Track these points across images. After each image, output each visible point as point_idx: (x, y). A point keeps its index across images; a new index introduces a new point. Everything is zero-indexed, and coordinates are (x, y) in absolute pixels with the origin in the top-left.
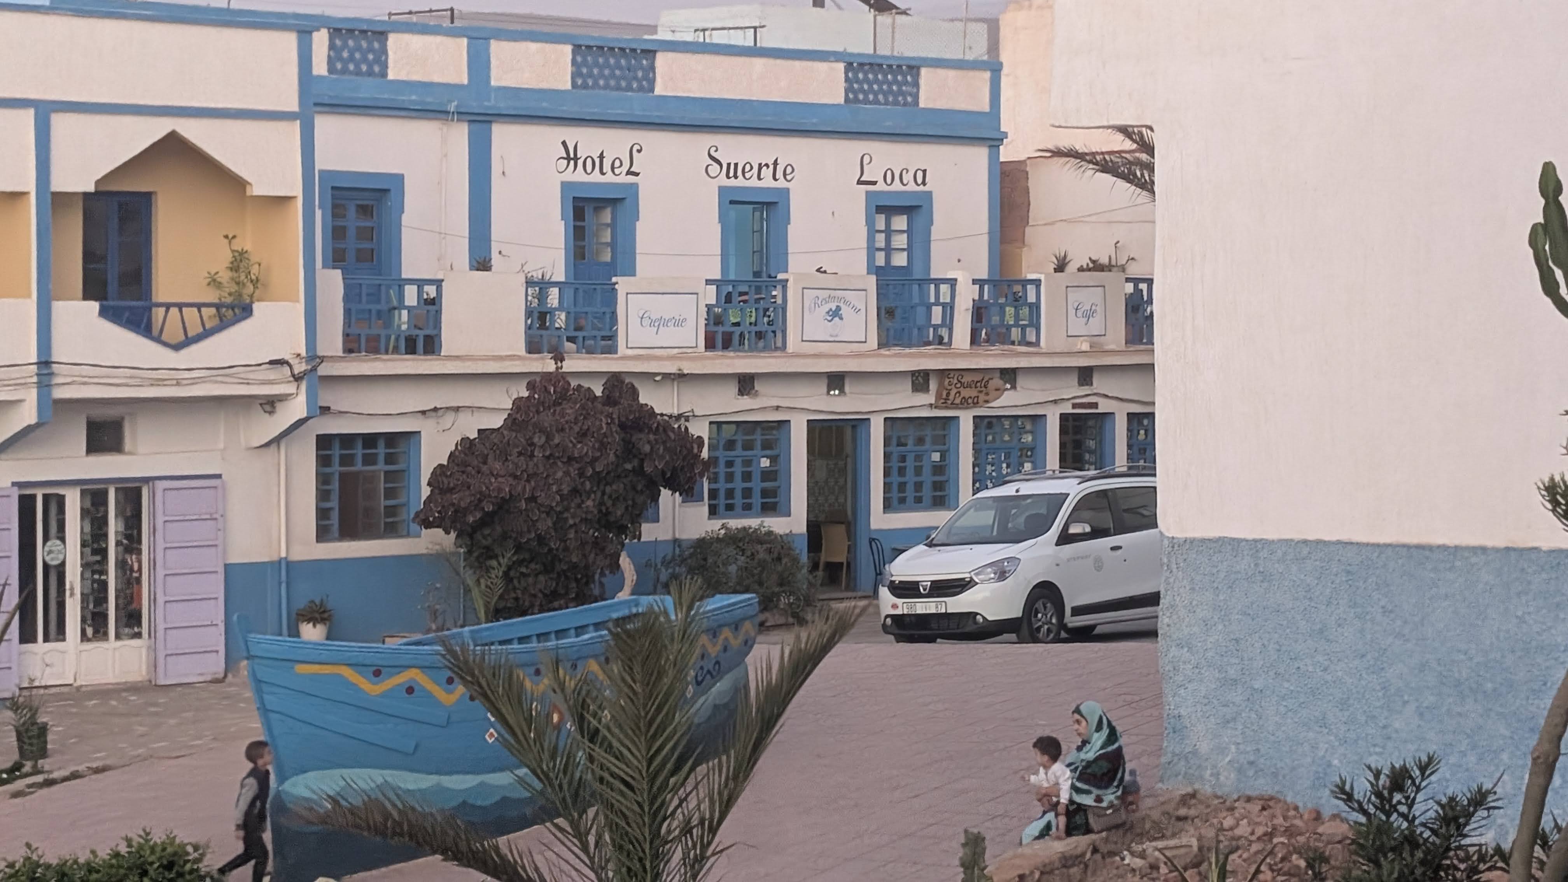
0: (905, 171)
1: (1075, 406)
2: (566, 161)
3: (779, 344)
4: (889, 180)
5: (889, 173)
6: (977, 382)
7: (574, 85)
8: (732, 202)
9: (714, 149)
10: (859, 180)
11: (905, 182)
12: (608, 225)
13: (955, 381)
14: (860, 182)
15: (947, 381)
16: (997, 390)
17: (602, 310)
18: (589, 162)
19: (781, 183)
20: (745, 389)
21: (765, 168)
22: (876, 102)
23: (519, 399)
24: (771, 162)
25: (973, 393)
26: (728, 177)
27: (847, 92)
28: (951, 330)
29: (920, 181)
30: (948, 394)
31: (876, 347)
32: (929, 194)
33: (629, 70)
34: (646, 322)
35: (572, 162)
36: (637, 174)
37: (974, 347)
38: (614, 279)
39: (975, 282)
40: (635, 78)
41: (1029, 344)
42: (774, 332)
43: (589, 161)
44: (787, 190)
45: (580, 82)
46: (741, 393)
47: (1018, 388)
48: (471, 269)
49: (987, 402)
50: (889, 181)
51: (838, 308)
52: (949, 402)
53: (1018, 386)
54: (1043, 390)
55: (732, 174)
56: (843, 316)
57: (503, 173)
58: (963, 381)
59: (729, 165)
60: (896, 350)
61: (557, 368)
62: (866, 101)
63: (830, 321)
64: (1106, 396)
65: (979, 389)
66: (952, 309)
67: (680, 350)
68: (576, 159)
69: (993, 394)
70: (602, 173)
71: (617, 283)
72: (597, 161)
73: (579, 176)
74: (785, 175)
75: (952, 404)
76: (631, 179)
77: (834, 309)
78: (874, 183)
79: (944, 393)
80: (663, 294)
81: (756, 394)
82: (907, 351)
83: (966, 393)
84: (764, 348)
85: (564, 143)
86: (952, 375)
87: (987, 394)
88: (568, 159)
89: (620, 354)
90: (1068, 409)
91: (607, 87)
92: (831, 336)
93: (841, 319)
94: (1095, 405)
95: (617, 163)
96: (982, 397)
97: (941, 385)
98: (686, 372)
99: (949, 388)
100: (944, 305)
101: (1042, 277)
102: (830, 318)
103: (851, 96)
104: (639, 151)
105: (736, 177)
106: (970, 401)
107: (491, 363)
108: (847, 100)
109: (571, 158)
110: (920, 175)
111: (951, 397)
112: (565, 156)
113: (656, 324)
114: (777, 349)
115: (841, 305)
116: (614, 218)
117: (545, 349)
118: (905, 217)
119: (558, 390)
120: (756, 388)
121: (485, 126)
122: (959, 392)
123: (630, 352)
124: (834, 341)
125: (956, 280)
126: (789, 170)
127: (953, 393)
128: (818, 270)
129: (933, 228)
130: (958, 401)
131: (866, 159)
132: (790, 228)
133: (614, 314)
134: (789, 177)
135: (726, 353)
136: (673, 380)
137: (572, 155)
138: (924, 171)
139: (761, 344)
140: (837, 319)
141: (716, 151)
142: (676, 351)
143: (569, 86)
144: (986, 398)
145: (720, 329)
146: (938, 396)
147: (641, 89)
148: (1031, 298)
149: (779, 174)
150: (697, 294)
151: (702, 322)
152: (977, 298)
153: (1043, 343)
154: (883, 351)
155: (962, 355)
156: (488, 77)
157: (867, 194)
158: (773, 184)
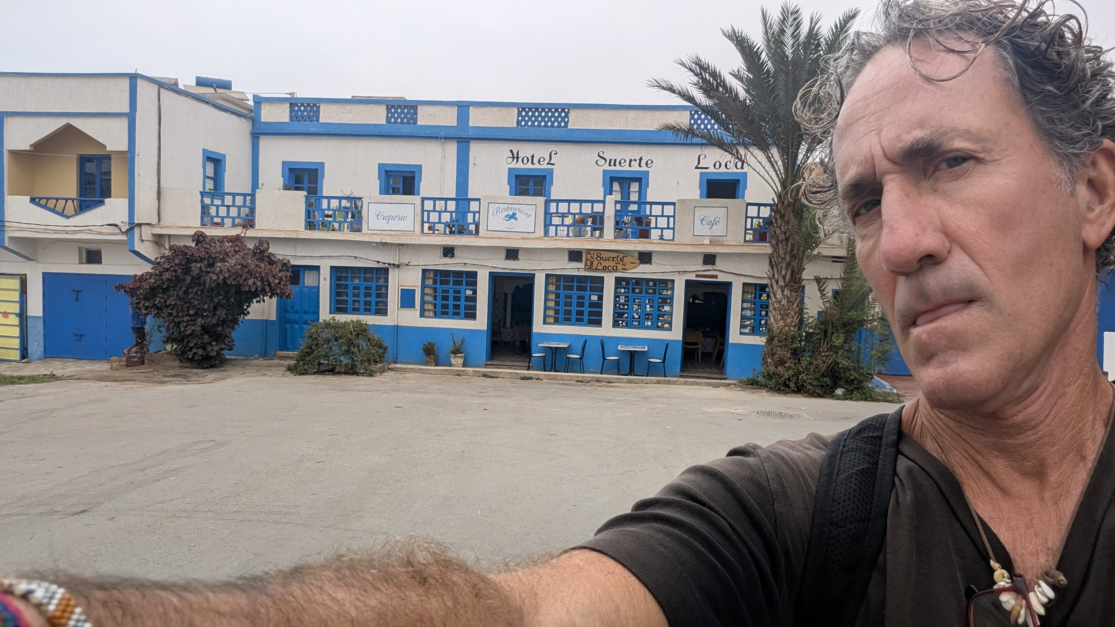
0: (729, 162)
1: (697, 276)
2: (512, 159)
3: (474, 233)
4: (717, 167)
5: (717, 163)
6: (614, 257)
7: (519, 125)
8: (611, 177)
10: (696, 167)
11: (729, 167)
13: (596, 256)
15: (589, 256)
16: (634, 263)
19: (644, 168)
20: (447, 254)
21: (634, 161)
24: (638, 159)
25: (613, 264)
26: (610, 165)
27: (690, 120)
29: (739, 167)
30: (592, 263)
31: (542, 236)
32: (746, 174)
34: (380, 217)
35: (515, 159)
36: (553, 164)
37: (618, 240)
40: (557, 121)
43: (525, 159)
44: (648, 172)
45: (523, 123)
46: (444, 255)
51: (514, 214)
53: (652, 261)
54: (671, 265)
57: (474, 164)
59: (611, 160)
60: (556, 238)
63: (508, 221)
64: (725, 272)
65: (616, 262)
67: (403, 232)
68: (518, 158)
69: (630, 265)
70: (532, 163)
72: (530, 159)
73: (520, 165)
74: (646, 164)
75: (596, 269)
76: (550, 166)
77: (511, 214)
78: (707, 168)
79: (589, 263)
81: (455, 257)
82: (564, 238)
83: (607, 264)
85: (511, 151)
89: (363, 232)
90: (692, 277)
91: (539, 126)
92: (509, 228)
94: (716, 277)
95: (542, 159)
97: (586, 258)
102: (508, 219)
104: (555, 154)
105: (615, 165)
106: (611, 268)
110: (739, 164)
111: (594, 265)
112: (511, 156)
113: (387, 219)
114: (471, 234)
120: (455, 253)
121: (466, 144)
123: (370, 232)
124: (511, 231)
126: (649, 162)
129: (746, 191)
130: (601, 268)
131: (702, 157)
132: (649, 190)
134: (649, 166)
137: (515, 156)
140: (513, 219)
141: (603, 153)
142: (400, 232)
143: (516, 126)
144: (624, 267)
146: (586, 264)
147: (560, 126)
149: (643, 164)
153: (676, 239)
154: (546, 238)
156: (468, 122)
157: (701, 174)
158: (639, 169)
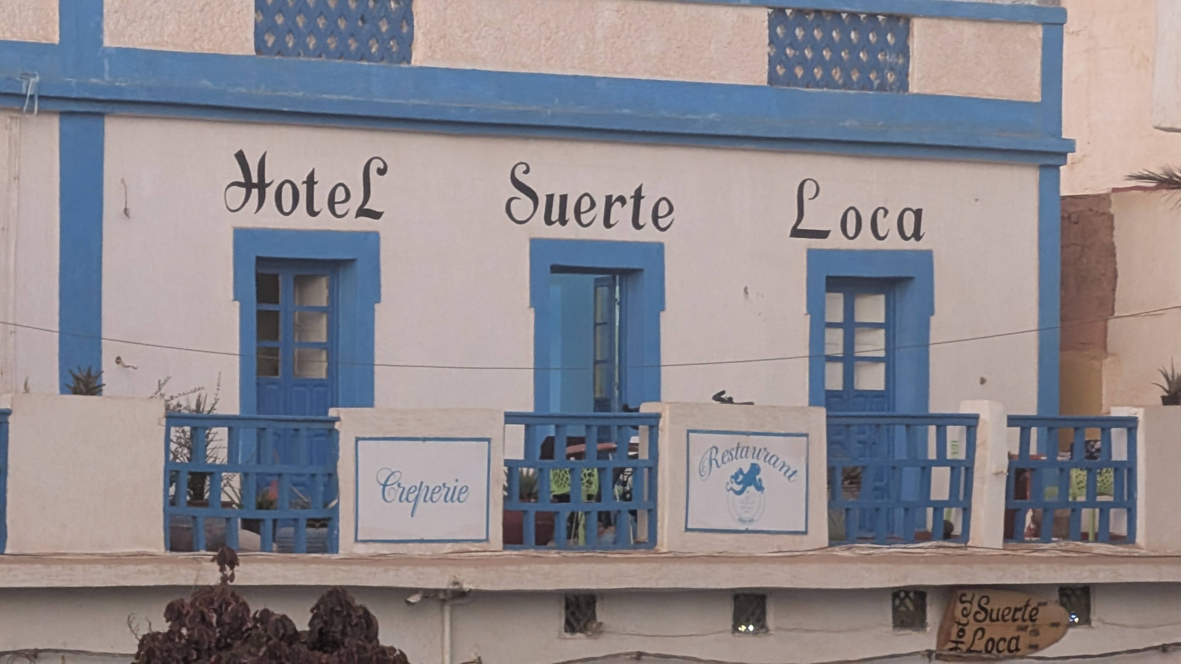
0: (881, 212)
2: (244, 190)
3: (643, 535)
4: (851, 229)
5: (852, 215)
6: (1017, 610)
7: (260, 47)
8: (556, 269)
9: (524, 168)
10: (795, 228)
11: (882, 234)
12: (321, 310)
13: (976, 608)
14: (796, 233)
15: (960, 607)
16: (1055, 625)
17: (313, 470)
18: (287, 192)
20: (578, 621)
21: (618, 204)
22: (828, 82)
23: (153, 637)
24: (629, 193)
25: (1008, 630)
26: (549, 221)
27: (772, 62)
28: (967, 511)
29: (909, 230)
30: (962, 632)
31: (825, 542)
32: (927, 256)
33: (363, 19)
34: (392, 493)
35: (255, 192)
36: (376, 215)
37: (1012, 544)
38: (332, 412)
39: (1012, 421)
40: (376, 34)
41: (1115, 539)
42: (634, 513)
43: (287, 190)
44: (660, 247)
45: (270, 40)
46: (571, 627)
47: (1093, 624)
48: (62, 392)
49: (1035, 647)
50: (851, 231)
51: (755, 469)
52: (964, 647)
53: (1093, 617)
54: (1140, 627)
55: (555, 216)
56: (764, 485)
57: (126, 210)
58: (988, 607)
59: (550, 198)
60: (863, 549)
61: (224, 579)
62: (809, 81)
63: (739, 493)
65: (1020, 622)
66: (969, 470)
67: (458, 547)
68: (262, 186)
69: (1046, 633)
70: (312, 212)
71: (338, 419)
72: (303, 190)
74: (655, 217)
75: (969, 651)
76: (365, 224)
77: (746, 471)
78: (823, 234)
79: (955, 630)
80: (425, 439)
81: (599, 631)
82: (886, 550)
83: (995, 631)
84: (615, 542)
85: (240, 157)
86: (968, 598)
87: (1036, 633)
88: (248, 185)
89: (343, 552)
91: (321, 51)
92: (742, 521)
93: (760, 488)
95: (340, 195)
96: (1025, 638)
97: (948, 617)
98: (466, 587)
99: (964, 621)
100: (954, 466)
101: (1140, 413)
102: (738, 488)
103: (780, 71)
104: (382, 172)
105: (563, 221)
106: (1002, 646)
107: (99, 568)
108: (773, 78)
109: (254, 183)
110: (909, 220)
111: (968, 638)
112: (242, 180)
113: (412, 497)
114: (638, 544)
115: (761, 463)
116: (332, 298)
117: (203, 542)
118: (881, 299)
119: (226, 619)
120: (599, 619)
121: (91, 122)
122: (983, 630)
123: (361, 550)
124: (747, 531)
125: (976, 417)
126: (663, 209)
127: (969, 631)
128: (718, 397)
129: (934, 321)
130: (980, 645)
131: (809, 190)
132: (665, 318)
133: (332, 477)
134: (662, 223)
135: (542, 553)
136: (444, 601)
137: (255, 179)
138: (918, 213)
139: (609, 535)
140: (751, 489)
141: (526, 172)
142: (448, 548)
143: (249, 49)
144: (1035, 640)
145: (532, 507)
146: (943, 635)
147: (384, 55)
148: (1119, 453)
149: (645, 216)
150: (488, 440)
151: (498, 494)
152: (1016, 452)
153: (1140, 537)
154: (840, 552)
155: (987, 559)
156: (99, 30)
157: (811, 253)
158: (631, 235)
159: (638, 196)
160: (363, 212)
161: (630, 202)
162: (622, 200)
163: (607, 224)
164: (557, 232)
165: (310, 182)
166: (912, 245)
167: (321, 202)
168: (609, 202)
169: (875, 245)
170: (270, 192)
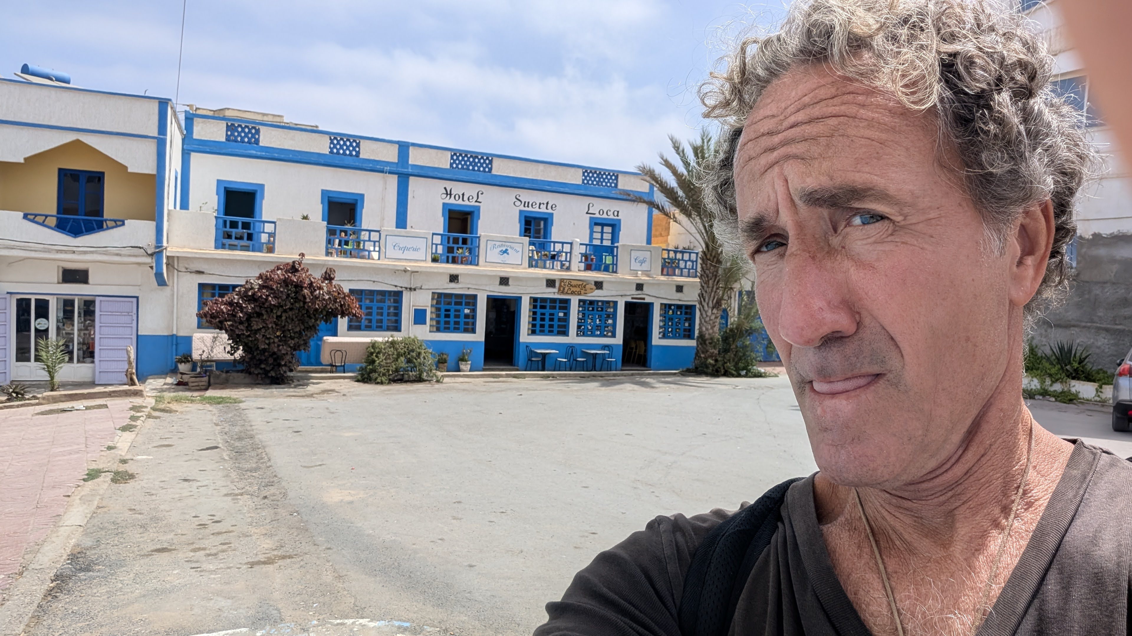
0: (609, 211)
1: (633, 298)
2: (445, 195)
3: (475, 262)
5: (601, 211)
6: (580, 285)
7: (452, 167)
8: (526, 216)
9: (519, 195)
11: (609, 215)
14: (587, 213)
15: (563, 283)
16: (591, 289)
19: (550, 211)
20: (453, 280)
22: (597, 185)
24: (545, 202)
25: (578, 289)
26: (524, 207)
27: (584, 180)
28: (570, 263)
29: (616, 215)
30: (565, 289)
31: (527, 267)
32: (620, 220)
34: (397, 248)
35: (449, 196)
36: (480, 203)
39: (582, 244)
40: (483, 167)
42: (473, 257)
43: (457, 196)
44: (552, 214)
45: (454, 166)
46: (450, 281)
47: (603, 289)
49: (585, 294)
50: (601, 214)
51: (507, 250)
52: (564, 292)
54: (617, 291)
55: (526, 206)
57: (413, 197)
58: (572, 284)
59: (525, 202)
60: (538, 269)
62: (592, 184)
63: (502, 255)
64: (649, 295)
65: (581, 288)
66: (571, 254)
68: (451, 194)
69: (589, 291)
70: (463, 200)
72: (461, 196)
73: (452, 201)
74: (552, 208)
75: (566, 293)
76: (477, 204)
77: (504, 250)
78: (594, 214)
79: (563, 289)
80: (407, 237)
81: (459, 282)
82: (544, 270)
83: (574, 289)
84: (466, 263)
85: (445, 188)
86: (568, 282)
89: (381, 260)
90: (629, 299)
91: (468, 169)
92: (502, 261)
94: (644, 299)
95: (471, 198)
96: (582, 292)
97: (561, 285)
99: (565, 286)
100: (566, 253)
103: (585, 182)
105: (528, 206)
106: (576, 293)
108: (583, 183)
109: (448, 194)
110: (616, 213)
111: (566, 291)
112: (445, 193)
113: (403, 249)
114: (473, 264)
115: (509, 248)
118: (610, 228)
120: (459, 280)
121: (406, 178)
122: (570, 289)
123: (387, 260)
124: (503, 263)
125: (572, 243)
126: (554, 206)
129: (622, 233)
130: (569, 292)
131: (591, 205)
134: (554, 209)
135: (444, 264)
136: (409, 273)
137: (449, 193)
138: (618, 212)
139: (465, 261)
140: (505, 254)
143: (449, 167)
144: (585, 292)
146: (560, 290)
147: (485, 171)
149: (549, 207)
150: (427, 238)
152: (584, 251)
153: (619, 272)
154: (531, 269)
156: (408, 160)
157: (591, 218)
158: (546, 211)
159: (547, 203)
160: (476, 201)
161: (545, 205)
162: (543, 204)
163: (539, 208)
164: (526, 209)
165: (463, 195)
166: (616, 218)
167: (466, 198)
168: (540, 204)
169: (607, 217)
170: (453, 196)
